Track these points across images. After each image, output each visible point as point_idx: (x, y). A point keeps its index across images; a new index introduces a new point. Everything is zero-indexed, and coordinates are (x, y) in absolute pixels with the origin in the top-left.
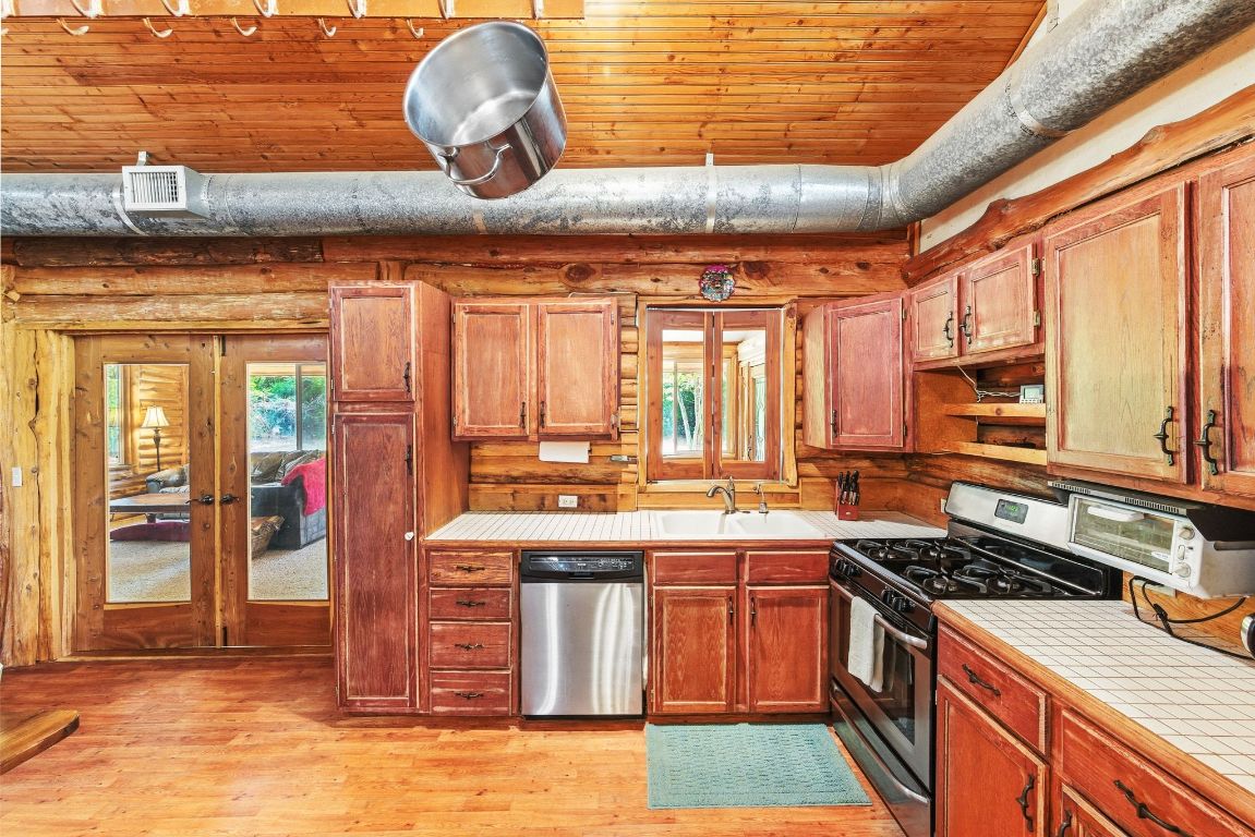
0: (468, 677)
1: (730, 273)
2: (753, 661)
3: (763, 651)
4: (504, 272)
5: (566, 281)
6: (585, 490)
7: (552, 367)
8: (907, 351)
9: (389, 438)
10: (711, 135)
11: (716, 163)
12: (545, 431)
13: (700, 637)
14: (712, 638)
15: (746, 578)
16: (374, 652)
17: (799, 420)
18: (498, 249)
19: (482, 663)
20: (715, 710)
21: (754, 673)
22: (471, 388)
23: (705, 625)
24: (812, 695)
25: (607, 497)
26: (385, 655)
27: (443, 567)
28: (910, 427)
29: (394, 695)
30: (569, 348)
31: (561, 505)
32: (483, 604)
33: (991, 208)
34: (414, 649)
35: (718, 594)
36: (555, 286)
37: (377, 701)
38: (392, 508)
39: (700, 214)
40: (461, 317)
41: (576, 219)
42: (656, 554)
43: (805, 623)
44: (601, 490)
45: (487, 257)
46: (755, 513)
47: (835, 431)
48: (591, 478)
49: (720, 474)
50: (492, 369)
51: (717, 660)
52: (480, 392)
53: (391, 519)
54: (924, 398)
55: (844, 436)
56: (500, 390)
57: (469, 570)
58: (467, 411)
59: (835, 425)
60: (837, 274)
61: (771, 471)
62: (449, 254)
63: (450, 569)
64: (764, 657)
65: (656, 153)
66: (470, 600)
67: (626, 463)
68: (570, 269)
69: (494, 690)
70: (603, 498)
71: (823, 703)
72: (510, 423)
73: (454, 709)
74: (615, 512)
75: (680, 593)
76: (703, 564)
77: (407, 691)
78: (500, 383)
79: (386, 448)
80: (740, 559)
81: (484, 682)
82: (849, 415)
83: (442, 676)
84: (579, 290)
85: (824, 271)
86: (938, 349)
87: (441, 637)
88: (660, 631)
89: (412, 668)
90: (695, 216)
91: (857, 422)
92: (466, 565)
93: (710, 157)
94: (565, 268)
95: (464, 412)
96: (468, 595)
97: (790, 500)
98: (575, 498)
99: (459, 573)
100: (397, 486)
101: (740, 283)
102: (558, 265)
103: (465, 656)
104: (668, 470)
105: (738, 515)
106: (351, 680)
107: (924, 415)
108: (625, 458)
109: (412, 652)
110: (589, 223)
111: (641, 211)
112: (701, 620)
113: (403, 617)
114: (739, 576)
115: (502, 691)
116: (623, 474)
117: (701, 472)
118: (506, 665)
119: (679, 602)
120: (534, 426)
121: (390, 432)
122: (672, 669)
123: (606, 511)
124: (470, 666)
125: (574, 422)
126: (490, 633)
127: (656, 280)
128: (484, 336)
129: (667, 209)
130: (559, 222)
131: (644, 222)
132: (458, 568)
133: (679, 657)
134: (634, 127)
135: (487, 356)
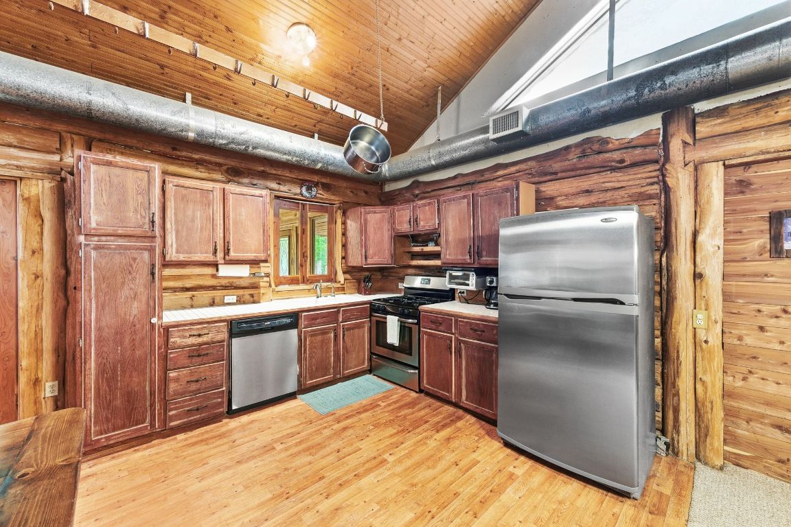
0: (197, 398)
1: (315, 186)
2: (343, 354)
3: (347, 350)
4: (180, 162)
5: (226, 175)
6: (240, 292)
7: (233, 223)
8: (393, 229)
9: (135, 259)
10: (319, 127)
11: (319, 138)
12: (230, 258)
13: (323, 349)
14: (327, 348)
15: (341, 320)
16: (118, 402)
17: (343, 255)
18: (178, 147)
19: (206, 388)
20: (329, 380)
21: (344, 360)
22: (177, 232)
23: (325, 343)
24: (363, 363)
25: (254, 295)
26: (129, 402)
27: (179, 337)
28: (394, 256)
29: (136, 425)
30: (243, 214)
31: (226, 302)
32: (208, 354)
33: (413, 182)
34: (155, 391)
35: (329, 328)
36: (218, 176)
37: (120, 434)
38: (135, 304)
39: (315, 161)
40: (170, 187)
41: (254, 148)
42: (304, 314)
43: (362, 335)
44: (251, 291)
45: (168, 150)
46: (329, 297)
47: (366, 258)
48: (242, 286)
49: (308, 280)
50: (193, 221)
51: (329, 358)
52: (184, 234)
53: (135, 312)
54: (397, 246)
55: (369, 261)
56: (199, 234)
57: (199, 335)
58: (174, 246)
59: (366, 256)
60: (356, 194)
61: (331, 278)
62: (135, 141)
63: (184, 337)
64: (347, 352)
65: (293, 126)
66: (198, 354)
67: (262, 277)
68: (228, 169)
69: (215, 401)
70: (252, 296)
71: (368, 366)
72: (206, 253)
73: (186, 420)
74: (259, 302)
75: (315, 331)
76: (323, 316)
77: (148, 419)
78: (199, 231)
79: (131, 266)
80: (338, 312)
81: (207, 398)
82: (371, 252)
83: (176, 403)
84: (235, 182)
85: (352, 192)
86: (405, 228)
87: (177, 380)
88: (305, 350)
89: (152, 405)
90: (314, 161)
91: (375, 255)
92: (196, 333)
93: (316, 135)
94: (225, 168)
95: (172, 246)
96: (197, 350)
97: (342, 290)
98: (235, 297)
99: (191, 338)
100: (142, 289)
101: (320, 192)
102: (220, 165)
103: (194, 387)
104: (283, 281)
105: (323, 298)
106: (95, 427)
107: (397, 252)
108: (263, 274)
109: (152, 394)
110: (260, 152)
111: (289, 153)
112: (322, 341)
113: (145, 374)
114: (338, 320)
115: (219, 400)
116: (261, 283)
117: (298, 280)
118: (222, 385)
119: (313, 334)
120: (222, 255)
121: (136, 256)
122: (311, 366)
123: (254, 302)
124: (199, 391)
125: (247, 253)
126: (210, 370)
127: (279, 184)
128: (188, 201)
129: (302, 155)
130: (244, 147)
131: (290, 158)
132: (190, 336)
133: (314, 360)
134: (285, 112)
135: (189, 213)
